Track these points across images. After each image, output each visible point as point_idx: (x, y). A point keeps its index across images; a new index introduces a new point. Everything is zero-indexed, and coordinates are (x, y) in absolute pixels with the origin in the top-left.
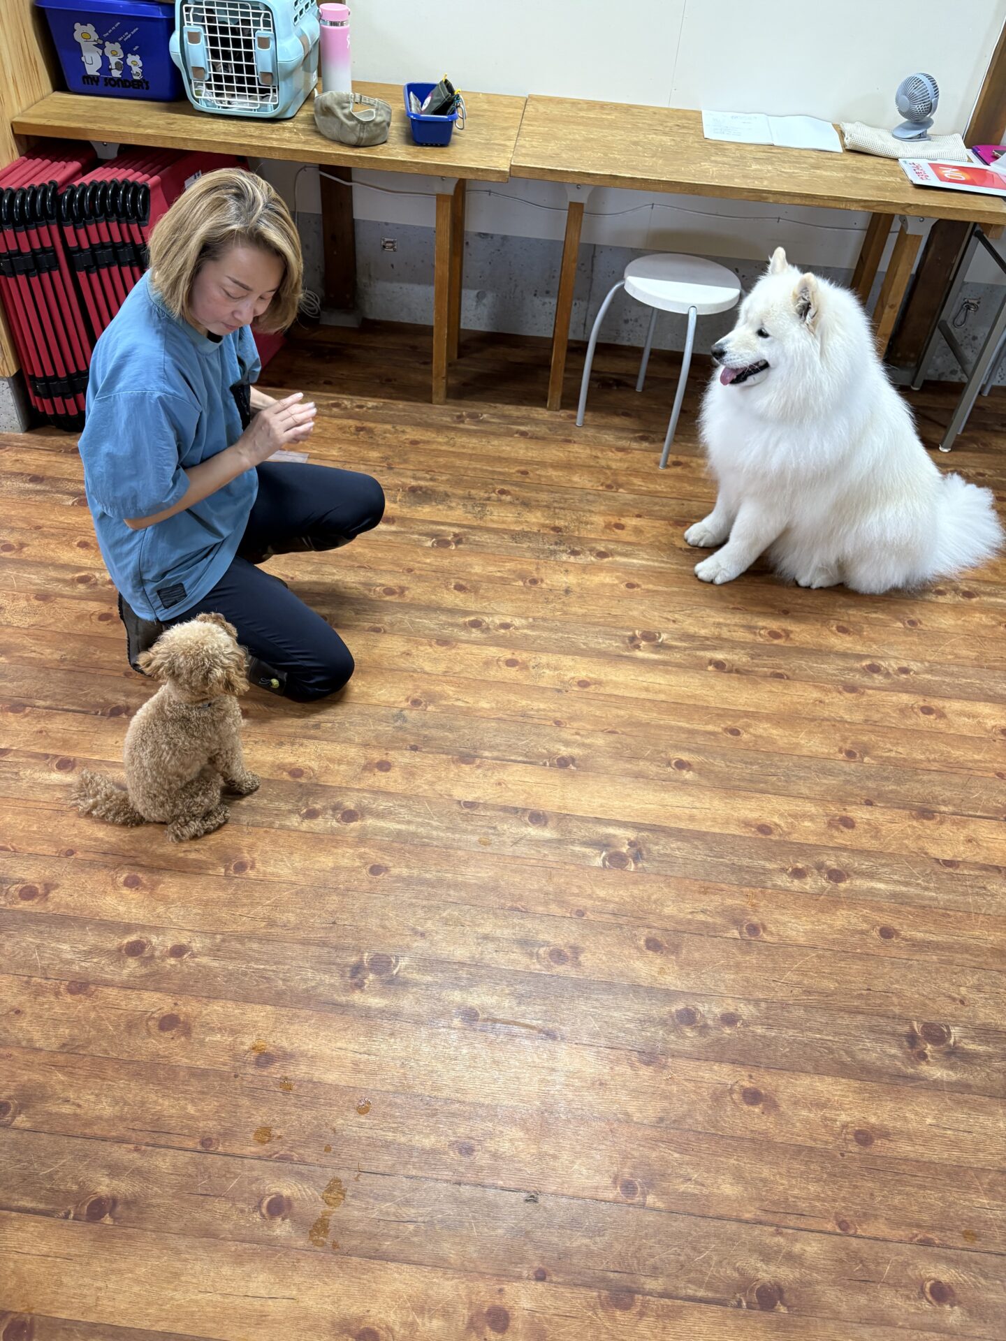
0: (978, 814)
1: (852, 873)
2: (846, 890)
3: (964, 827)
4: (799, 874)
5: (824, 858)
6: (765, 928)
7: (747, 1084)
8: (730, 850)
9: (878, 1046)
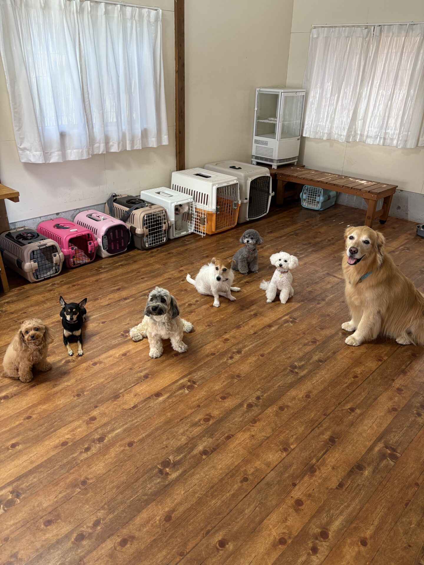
0: (132, 385)
1: (106, 435)
2: (108, 441)
3: (131, 393)
4: (87, 449)
5: (93, 437)
6: (88, 479)
7: (119, 540)
8: (56, 462)
9: (152, 484)
